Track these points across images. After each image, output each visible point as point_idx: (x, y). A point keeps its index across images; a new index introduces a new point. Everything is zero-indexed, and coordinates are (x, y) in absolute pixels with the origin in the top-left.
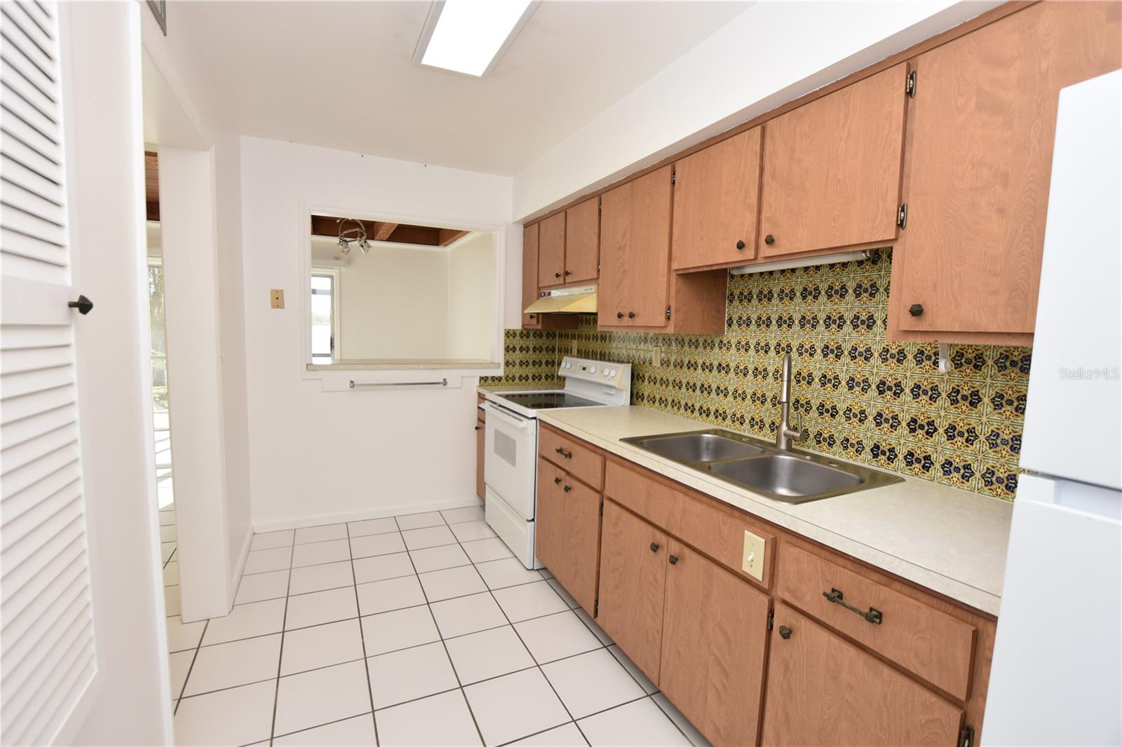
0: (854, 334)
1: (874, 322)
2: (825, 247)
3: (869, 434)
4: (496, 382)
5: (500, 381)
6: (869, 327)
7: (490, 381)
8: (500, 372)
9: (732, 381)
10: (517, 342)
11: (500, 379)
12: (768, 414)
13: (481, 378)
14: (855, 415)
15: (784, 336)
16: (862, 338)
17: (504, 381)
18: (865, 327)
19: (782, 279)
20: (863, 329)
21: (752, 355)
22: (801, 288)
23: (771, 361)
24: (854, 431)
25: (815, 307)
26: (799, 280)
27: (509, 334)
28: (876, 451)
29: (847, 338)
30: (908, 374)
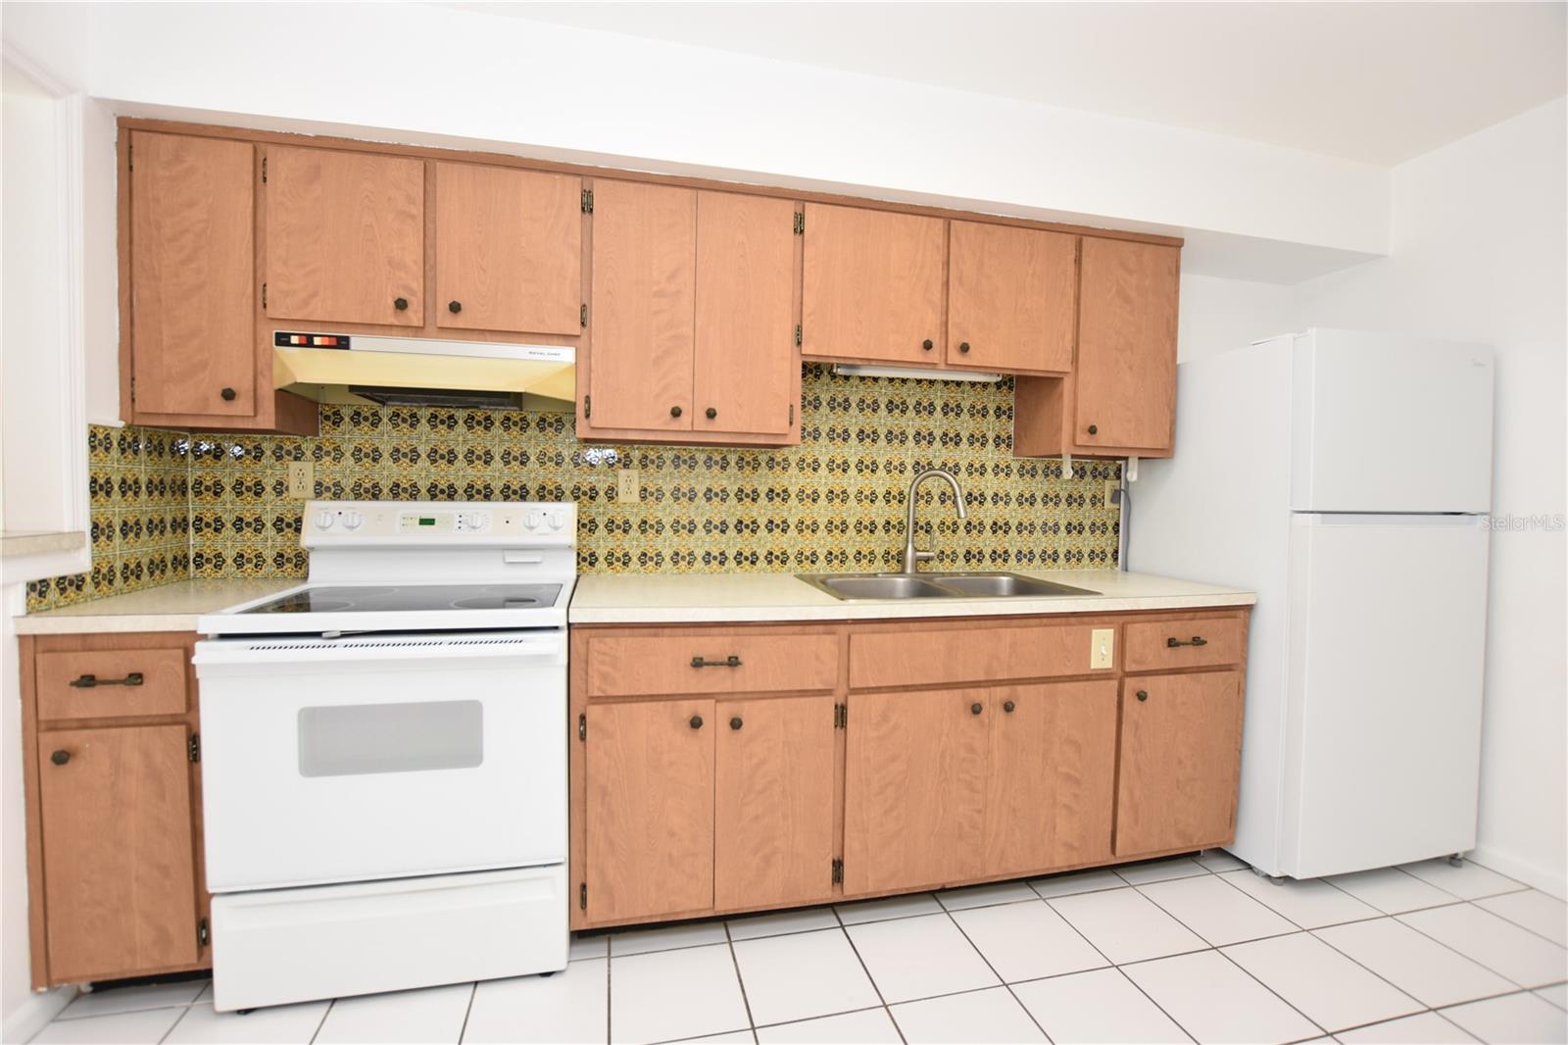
0: (944, 451)
1: (961, 440)
2: (1011, 367)
3: (961, 543)
4: (71, 591)
5: (79, 588)
6: (957, 444)
7: (53, 594)
8: (81, 562)
9: (793, 510)
10: (116, 467)
11: (78, 582)
12: (851, 543)
13: (32, 586)
14: (948, 527)
15: (868, 451)
16: (951, 454)
17: (89, 587)
18: (953, 443)
19: (861, 387)
20: (951, 445)
21: (824, 474)
22: (886, 400)
23: (852, 481)
24: (948, 542)
25: (903, 421)
26: (883, 391)
27: (98, 440)
28: (968, 556)
29: (937, 454)
30: (989, 485)
